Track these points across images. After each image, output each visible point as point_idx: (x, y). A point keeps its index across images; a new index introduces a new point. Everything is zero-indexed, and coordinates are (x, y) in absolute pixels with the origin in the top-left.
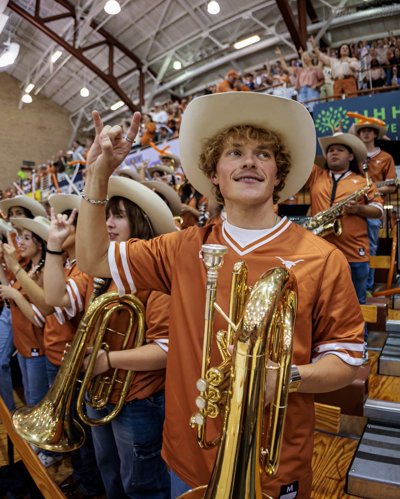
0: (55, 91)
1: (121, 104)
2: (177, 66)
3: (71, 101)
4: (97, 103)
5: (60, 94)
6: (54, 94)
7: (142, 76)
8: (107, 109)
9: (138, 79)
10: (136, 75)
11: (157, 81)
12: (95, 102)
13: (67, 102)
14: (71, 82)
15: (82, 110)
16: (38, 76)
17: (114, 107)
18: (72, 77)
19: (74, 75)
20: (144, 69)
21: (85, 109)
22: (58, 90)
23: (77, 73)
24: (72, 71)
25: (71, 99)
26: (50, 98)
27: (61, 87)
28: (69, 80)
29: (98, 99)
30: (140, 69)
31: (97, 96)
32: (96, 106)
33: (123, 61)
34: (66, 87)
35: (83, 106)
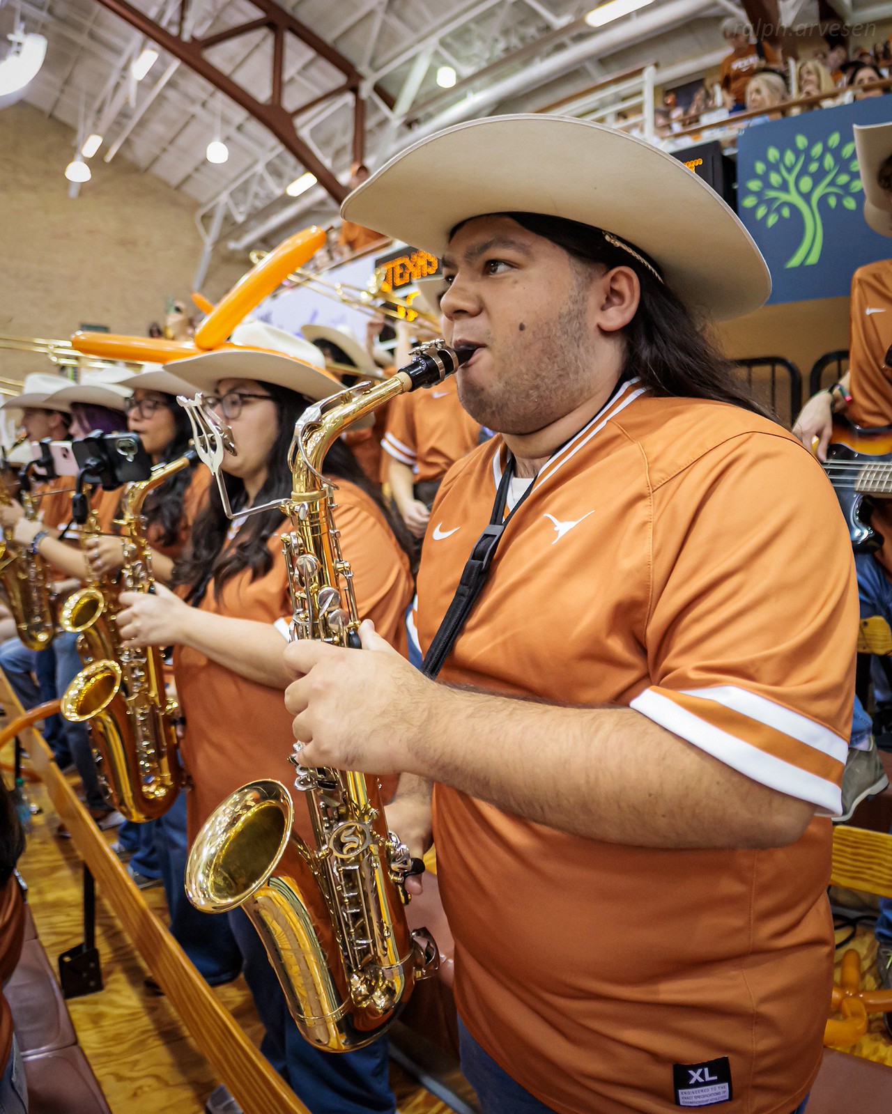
0: (156, 151)
1: (309, 180)
2: (446, 78)
3: (197, 176)
4: (256, 179)
5: (168, 159)
6: (156, 160)
7: (360, 109)
8: (278, 192)
9: (349, 116)
10: (345, 105)
11: (396, 118)
12: (254, 175)
13: (188, 178)
14: (192, 130)
15: (224, 198)
16: (110, 113)
17: (294, 189)
18: (193, 116)
19: (197, 109)
20: (366, 89)
21: (232, 195)
22: (164, 150)
23: (204, 105)
24: (193, 101)
25: (197, 169)
26: (147, 170)
27: (171, 142)
28: (186, 124)
29: (260, 168)
30: (355, 90)
31: (256, 162)
32: (254, 188)
33: (313, 71)
34: (182, 141)
35: (226, 188)
